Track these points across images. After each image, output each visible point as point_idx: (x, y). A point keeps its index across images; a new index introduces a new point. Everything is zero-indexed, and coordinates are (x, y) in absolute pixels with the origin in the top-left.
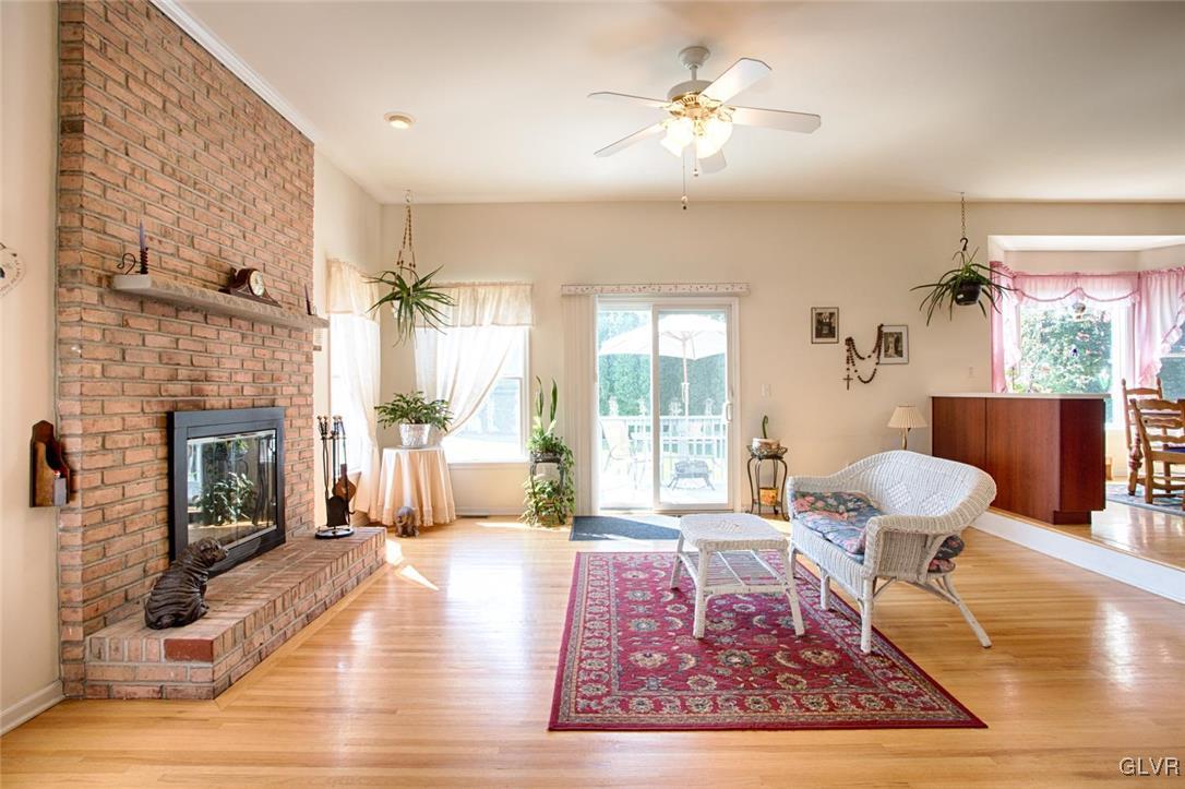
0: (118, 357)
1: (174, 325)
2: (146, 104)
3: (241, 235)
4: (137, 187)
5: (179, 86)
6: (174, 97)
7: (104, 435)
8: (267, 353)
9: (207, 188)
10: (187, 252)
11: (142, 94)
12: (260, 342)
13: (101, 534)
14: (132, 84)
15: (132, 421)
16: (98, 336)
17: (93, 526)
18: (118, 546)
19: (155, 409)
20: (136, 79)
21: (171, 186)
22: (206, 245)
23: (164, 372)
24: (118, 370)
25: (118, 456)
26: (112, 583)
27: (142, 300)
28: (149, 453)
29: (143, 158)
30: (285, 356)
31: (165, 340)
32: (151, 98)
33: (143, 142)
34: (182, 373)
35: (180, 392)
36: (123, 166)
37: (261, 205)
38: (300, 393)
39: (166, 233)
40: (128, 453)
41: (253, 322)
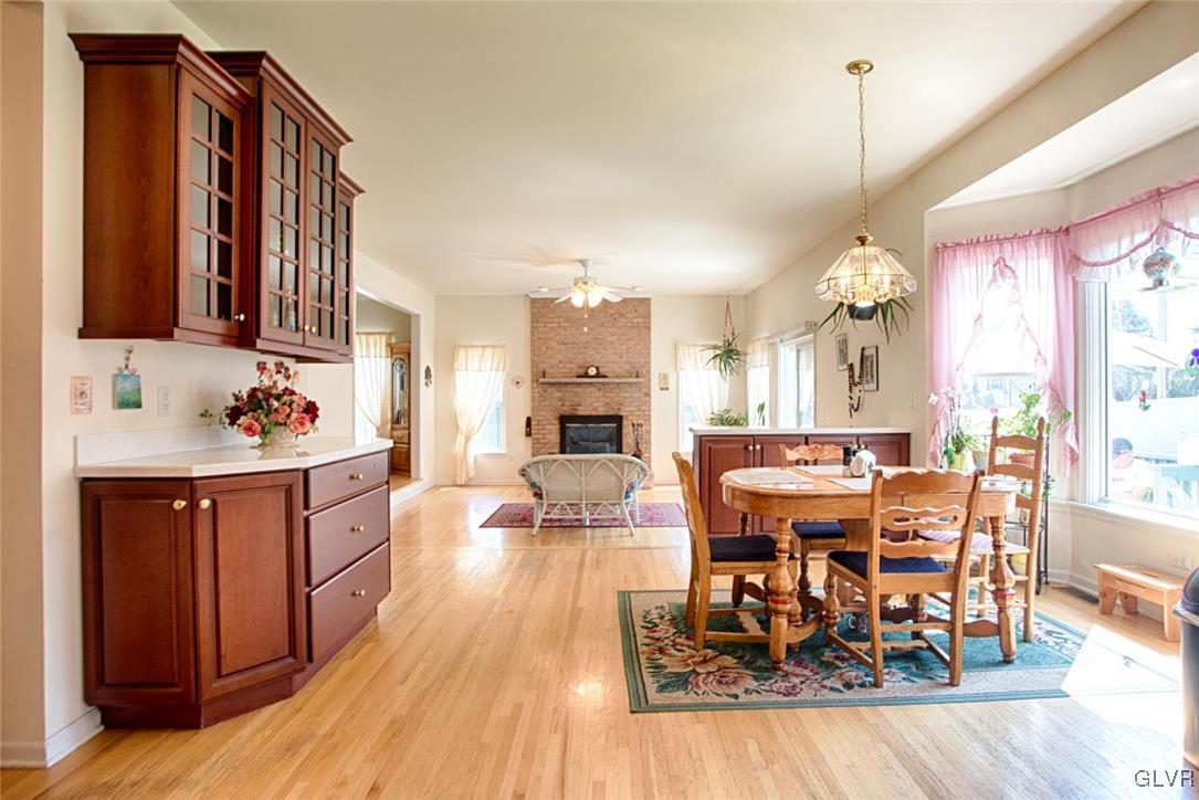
0: (544, 399)
1: (563, 389)
3: (597, 353)
4: (550, 352)
7: (540, 421)
8: (614, 395)
10: (569, 366)
12: (610, 391)
14: (547, 325)
15: (547, 417)
16: (538, 396)
17: (536, 443)
19: (556, 414)
20: (549, 323)
21: (562, 347)
22: (578, 361)
23: (560, 403)
24: (543, 404)
25: (542, 426)
28: (552, 427)
29: (551, 343)
30: (627, 395)
31: (560, 394)
32: (553, 325)
33: (552, 339)
34: (567, 404)
35: (566, 410)
36: (544, 348)
37: (609, 338)
38: (640, 410)
39: (560, 362)
40: (547, 427)
41: (604, 384)
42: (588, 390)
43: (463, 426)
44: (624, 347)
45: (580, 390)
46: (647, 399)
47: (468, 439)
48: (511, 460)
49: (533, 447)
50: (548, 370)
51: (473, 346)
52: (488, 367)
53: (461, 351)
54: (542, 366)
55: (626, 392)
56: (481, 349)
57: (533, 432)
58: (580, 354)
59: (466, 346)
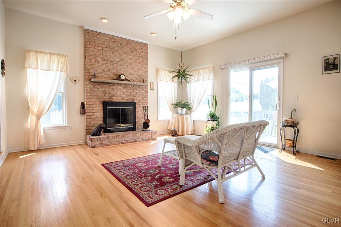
0: (93, 92)
1: (105, 86)
2: (98, 50)
3: (123, 68)
4: (97, 64)
5: (105, 44)
6: (104, 46)
7: (90, 105)
8: (131, 91)
9: (113, 61)
10: (108, 73)
11: (97, 48)
12: (129, 89)
13: (90, 120)
14: (95, 47)
15: (95, 103)
16: (89, 89)
17: (88, 119)
18: (93, 122)
19: (101, 101)
20: (96, 46)
21: (104, 62)
22: (113, 71)
23: (103, 95)
24: (93, 94)
25: (92, 108)
26: (91, 128)
27: (98, 83)
28: (99, 108)
29: (98, 59)
30: (138, 92)
31: (103, 89)
32: (99, 48)
33: (98, 56)
34: (107, 95)
35: (107, 98)
36: (94, 61)
37: (129, 61)
38: (143, 100)
39: (103, 71)
40: (95, 108)
41: (127, 85)
42: (118, 88)
43: (35, 109)
44: (136, 67)
45: (114, 87)
46: (146, 94)
47: (38, 117)
48: (71, 130)
49: (87, 121)
50: (96, 75)
51: (43, 52)
52: (55, 68)
53: (32, 55)
54: (93, 72)
55: (137, 90)
56: (48, 56)
57: (86, 111)
58: (114, 67)
59: (36, 51)
